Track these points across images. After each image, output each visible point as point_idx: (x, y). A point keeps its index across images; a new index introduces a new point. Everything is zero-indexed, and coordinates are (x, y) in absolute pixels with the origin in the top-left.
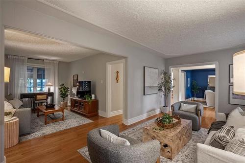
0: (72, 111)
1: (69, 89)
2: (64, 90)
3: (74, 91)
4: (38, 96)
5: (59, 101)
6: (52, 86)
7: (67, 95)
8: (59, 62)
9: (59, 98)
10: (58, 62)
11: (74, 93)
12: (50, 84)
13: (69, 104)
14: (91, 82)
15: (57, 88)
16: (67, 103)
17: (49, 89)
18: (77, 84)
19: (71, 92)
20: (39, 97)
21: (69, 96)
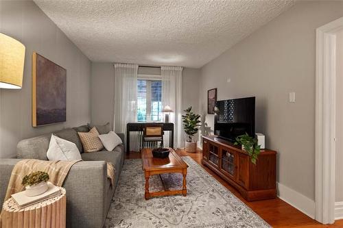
0: (205, 166)
1: (200, 119)
2: (192, 119)
3: (210, 122)
4: (148, 129)
5: (183, 140)
6: (171, 111)
7: (197, 130)
8: (184, 68)
9: (182, 135)
10: (181, 69)
11: (209, 126)
12: (168, 108)
13: (200, 147)
14: (253, 99)
15: (180, 116)
16: (196, 144)
17: (167, 118)
18: (216, 109)
19: (204, 124)
20: (150, 131)
21: (200, 131)
